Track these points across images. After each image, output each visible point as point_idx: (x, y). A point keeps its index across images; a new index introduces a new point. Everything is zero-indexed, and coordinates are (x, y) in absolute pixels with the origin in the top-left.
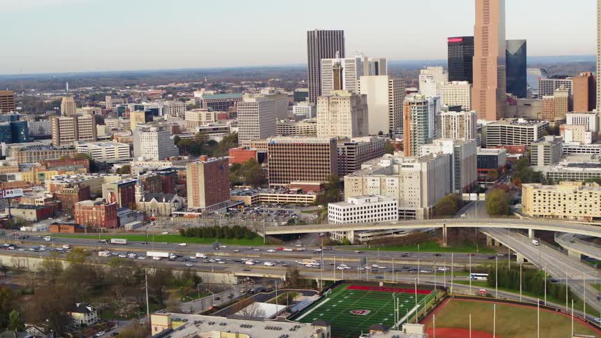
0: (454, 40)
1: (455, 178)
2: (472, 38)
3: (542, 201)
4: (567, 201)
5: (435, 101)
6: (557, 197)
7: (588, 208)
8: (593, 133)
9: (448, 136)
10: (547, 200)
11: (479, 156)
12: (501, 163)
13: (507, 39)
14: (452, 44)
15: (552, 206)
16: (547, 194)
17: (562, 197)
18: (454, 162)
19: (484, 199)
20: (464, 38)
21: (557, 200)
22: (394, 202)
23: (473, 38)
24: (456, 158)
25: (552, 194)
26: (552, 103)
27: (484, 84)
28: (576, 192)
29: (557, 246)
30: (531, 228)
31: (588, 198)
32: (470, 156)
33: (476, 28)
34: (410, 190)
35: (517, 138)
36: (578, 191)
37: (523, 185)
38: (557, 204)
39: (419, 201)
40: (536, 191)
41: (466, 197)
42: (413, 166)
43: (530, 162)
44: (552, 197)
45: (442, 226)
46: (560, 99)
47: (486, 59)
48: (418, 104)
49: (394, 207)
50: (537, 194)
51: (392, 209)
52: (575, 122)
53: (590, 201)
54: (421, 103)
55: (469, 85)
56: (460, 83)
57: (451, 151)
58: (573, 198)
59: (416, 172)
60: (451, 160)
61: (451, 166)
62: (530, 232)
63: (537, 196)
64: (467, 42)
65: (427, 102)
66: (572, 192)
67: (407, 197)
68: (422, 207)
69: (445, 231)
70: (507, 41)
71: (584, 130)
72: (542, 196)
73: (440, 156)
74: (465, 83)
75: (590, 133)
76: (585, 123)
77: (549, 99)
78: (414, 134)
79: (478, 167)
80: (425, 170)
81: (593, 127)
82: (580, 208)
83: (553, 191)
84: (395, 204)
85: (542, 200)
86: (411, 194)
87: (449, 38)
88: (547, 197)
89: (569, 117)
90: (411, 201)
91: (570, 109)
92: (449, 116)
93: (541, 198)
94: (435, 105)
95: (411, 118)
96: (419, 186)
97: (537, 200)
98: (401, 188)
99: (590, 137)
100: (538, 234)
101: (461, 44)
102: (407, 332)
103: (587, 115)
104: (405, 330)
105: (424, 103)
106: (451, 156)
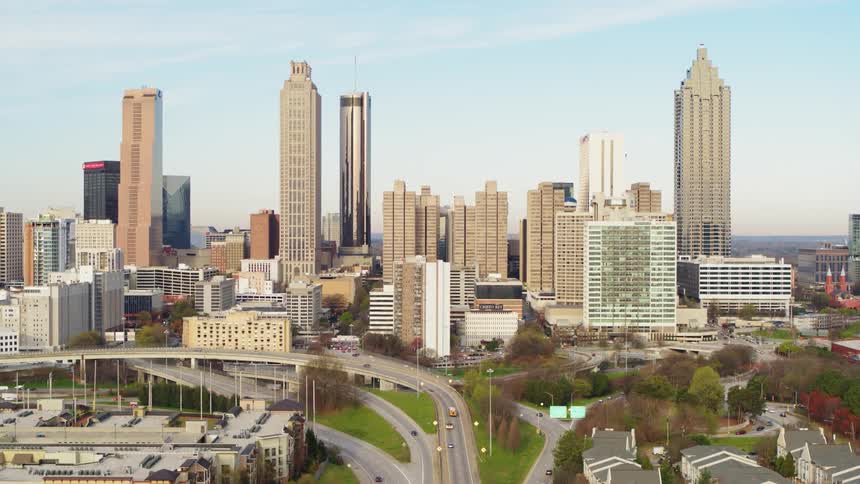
0: (93, 166)
1: (96, 315)
2: (117, 164)
3: (208, 336)
4: (239, 336)
5: (68, 224)
6: (227, 330)
7: (265, 343)
8: (274, 284)
9: (84, 263)
10: (214, 333)
11: (126, 297)
12: (157, 305)
13: (164, 174)
14: (90, 171)
15: (220, 342)
16: (215, 326)
17: (233, 330)
18: (93, 294)
19: (133, 339)
20: (106, 163)
21: (227, 334)
22: (13, 335)
23: (119, 163)
24: (97, 290)
25: (221, 326)
26: (224, 251)
27: (133, 222)
28: (250, 324)
29: (225, 374)
30: (193, 357)
31: (265, 330)
32: (116, 291)
33: (123, 147)
34: (36, 323)
35: (177, 285)
36: (253, 322)
37: (184, 318)
38: (227, 339)
39: (48, 338)
40: (201, 323)
41: (109, 337)
42: (39, 291)
43: (194, 307)
44: (221, 330)
45: (80, 358)
46: (232, 245)
47: (136, 188)
48: (44, 225)
49: (13, 340)
50: (202, 326)
51: (11, 344)
52: (252, 268)
53: (268, 334)
54: (49, 225)
55: (112, 225)
56: (100, 221)
57: (90, 280)
58: (247, 331)
59: (44, 298)
60: (90, 290)
61: (90, 299)
62: (193, 362)
63: (202, 330)
64: (111, 169)
65: (58, 223)
66: (245, 323)
67: (30, 332)
68: (51, 345)
69: (83, 364)
70: (165, 177)
71: (263, 278)
72: (208, 329)
73: (75, 284)
74: (108, 221)
75: (271, 282)
76: (266, 270)
77: (219, 246)
78: (39, 265)
79: (126, 312)
80: (56, 296)
81: (275, 276)
82: (256, 344)
83: (222, 322)
84: (15, 337)
85: (208, 334)
86: (36, 328)
87: (86, 163)
88: (214, 329)
89: (245, 264)
90: (36, 337)
91: (247, 255)
92: (86, 254)
93: (207, 331)
94: (68, 229)
95: (35, 244)
96: (47, 316)
97: (202, 334)
98: (23, 320)
99: (271, 287)
100: (201, 363)
101: (103, 172)
102: (43, 408)
103: (268, 261)
104: (40, 406)
105: (54, 224)
106: (90, 285)
